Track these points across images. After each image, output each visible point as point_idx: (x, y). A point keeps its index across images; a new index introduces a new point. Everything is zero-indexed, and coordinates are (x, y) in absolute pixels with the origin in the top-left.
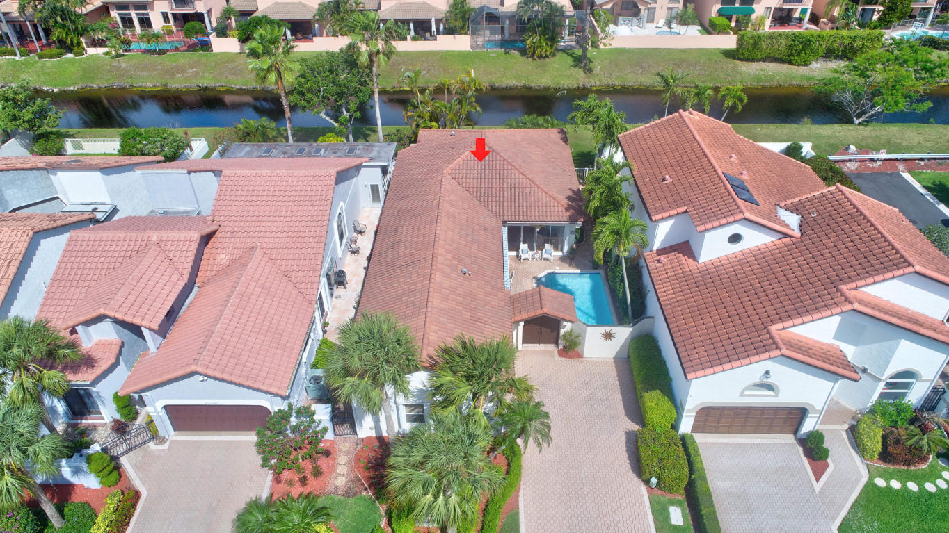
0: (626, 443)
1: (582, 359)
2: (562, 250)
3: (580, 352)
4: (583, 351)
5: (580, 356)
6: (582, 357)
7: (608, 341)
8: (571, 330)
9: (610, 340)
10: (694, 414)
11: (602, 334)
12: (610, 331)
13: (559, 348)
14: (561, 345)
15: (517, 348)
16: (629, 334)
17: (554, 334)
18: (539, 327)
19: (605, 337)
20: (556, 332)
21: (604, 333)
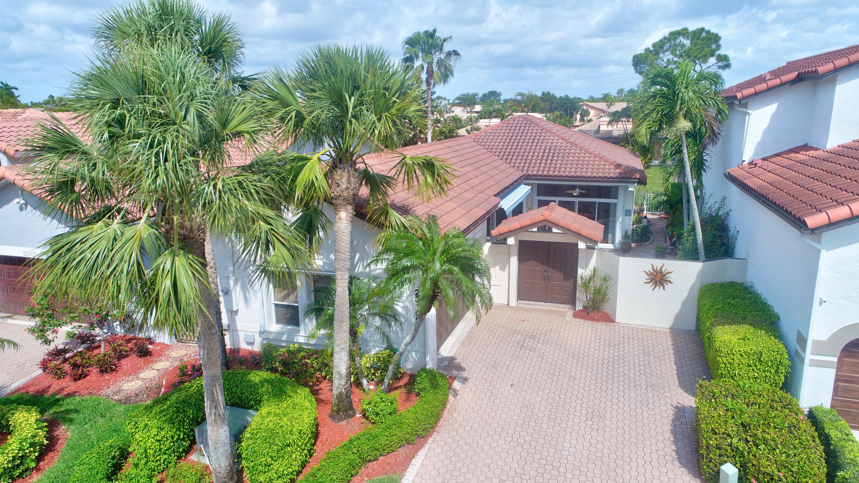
0: (673, 421)
1: (614, 324)
2: (613, 243)
3: (610, 313)
4: (614, 310)
5: (609, 319)
6: (613, 321)
7: (659, 290)
8: (594, 269)
9: (662, 287)
10: (835, 359)
11: (647, 273)
12: (661, 268)
13: (577, 309)
14: (580, 302)
15: (508, 304)
16: (697, 276)
17: (570, 284)
18: (545, 268)
19: (652, 280)
20: (572, 279)
21: (651, 271)
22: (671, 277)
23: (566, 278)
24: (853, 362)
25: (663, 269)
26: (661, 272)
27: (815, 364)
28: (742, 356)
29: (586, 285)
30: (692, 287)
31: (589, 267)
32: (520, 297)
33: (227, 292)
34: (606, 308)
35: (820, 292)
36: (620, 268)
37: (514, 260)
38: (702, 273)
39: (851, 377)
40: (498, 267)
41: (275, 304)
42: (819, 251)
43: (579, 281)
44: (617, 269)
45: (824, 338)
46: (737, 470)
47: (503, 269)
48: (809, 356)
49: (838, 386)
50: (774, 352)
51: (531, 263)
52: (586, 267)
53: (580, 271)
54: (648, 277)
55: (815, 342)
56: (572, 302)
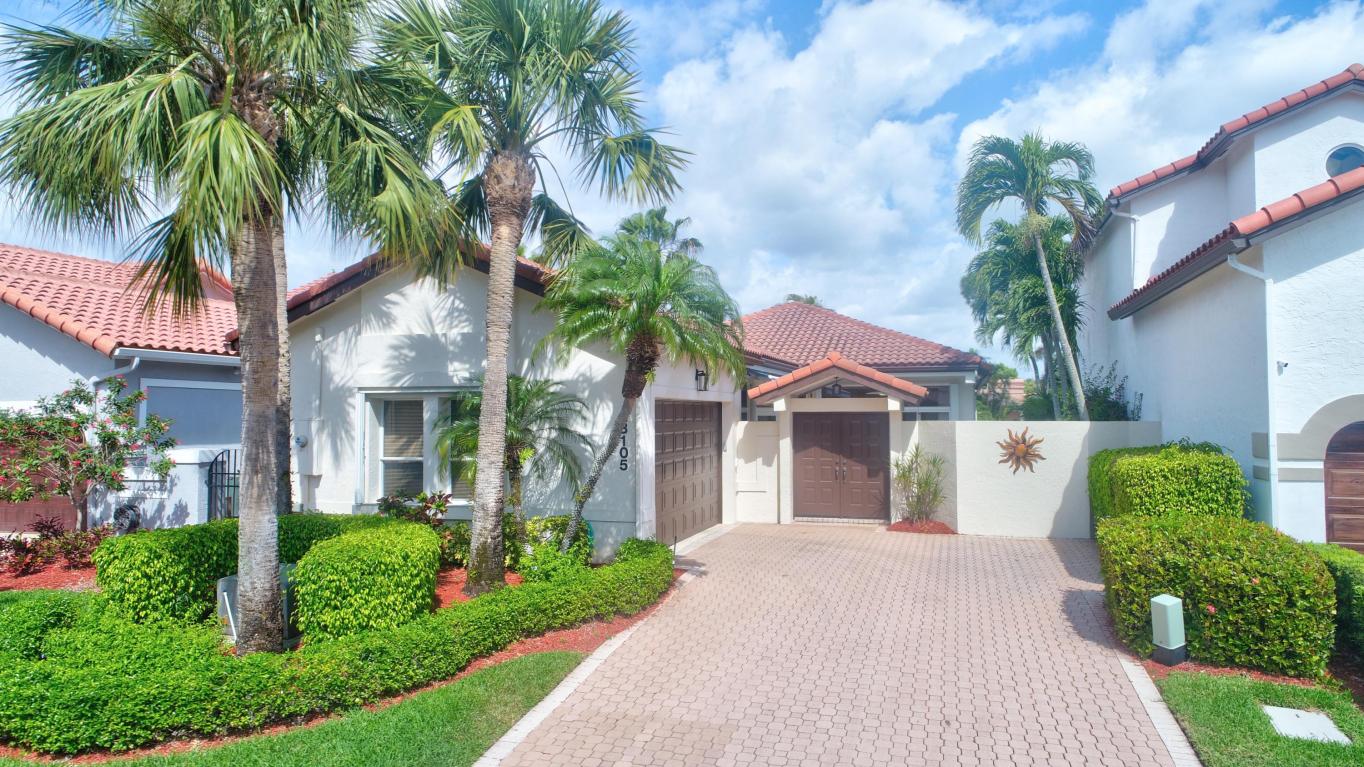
0: (1065, 602)
1: (956, 535)
3: (947, 521)
4: (953, 515)
5: (947, 530)
6: (954, 532)
7: (1023, 472)
8: (917, 449)
9: (1028, 468)
10: (1320, 465)
11: (1002, 446)
12: (1024, 433)
13: (893, 522)
14: (897, 510)
15: (779, 522)
16: (1083, 446)
17: (878, 482)
18: (837, 458)
19: (1011, 455)
20: (881, 475)
21: (1008, 440)
22: (1041, 449)
23: (871, 474)
24: (1351, 475)
25: (1027, 437)
26: (1024, 441)
27: (1290, 477)
28: (1165, 477)
29: (905, 475)
30: (1077, 462)
31: (909, 448)
32: (799, 511)
33: (304, 444)
34: (941, 516)
35: (1275, 354)
36: (958, 440)
37: (786, 445)
38: (1091, 437)
39: (1351, 502)
40: (760, 460)
41: (384, 461)
42: (1263, 282)
43: (894, 472)
44: (953, 442)
45: (1296, 429)
46: (1180, 600)
47: (768, 463)
48: (1275, 465)
49: (1333, 520)
50: (1217, 465)
51: (814, 450)
52: (903, 449)
53: (894, 455)
54: (1004, 452)
55: (1280, 436)
56: (883, 512)
